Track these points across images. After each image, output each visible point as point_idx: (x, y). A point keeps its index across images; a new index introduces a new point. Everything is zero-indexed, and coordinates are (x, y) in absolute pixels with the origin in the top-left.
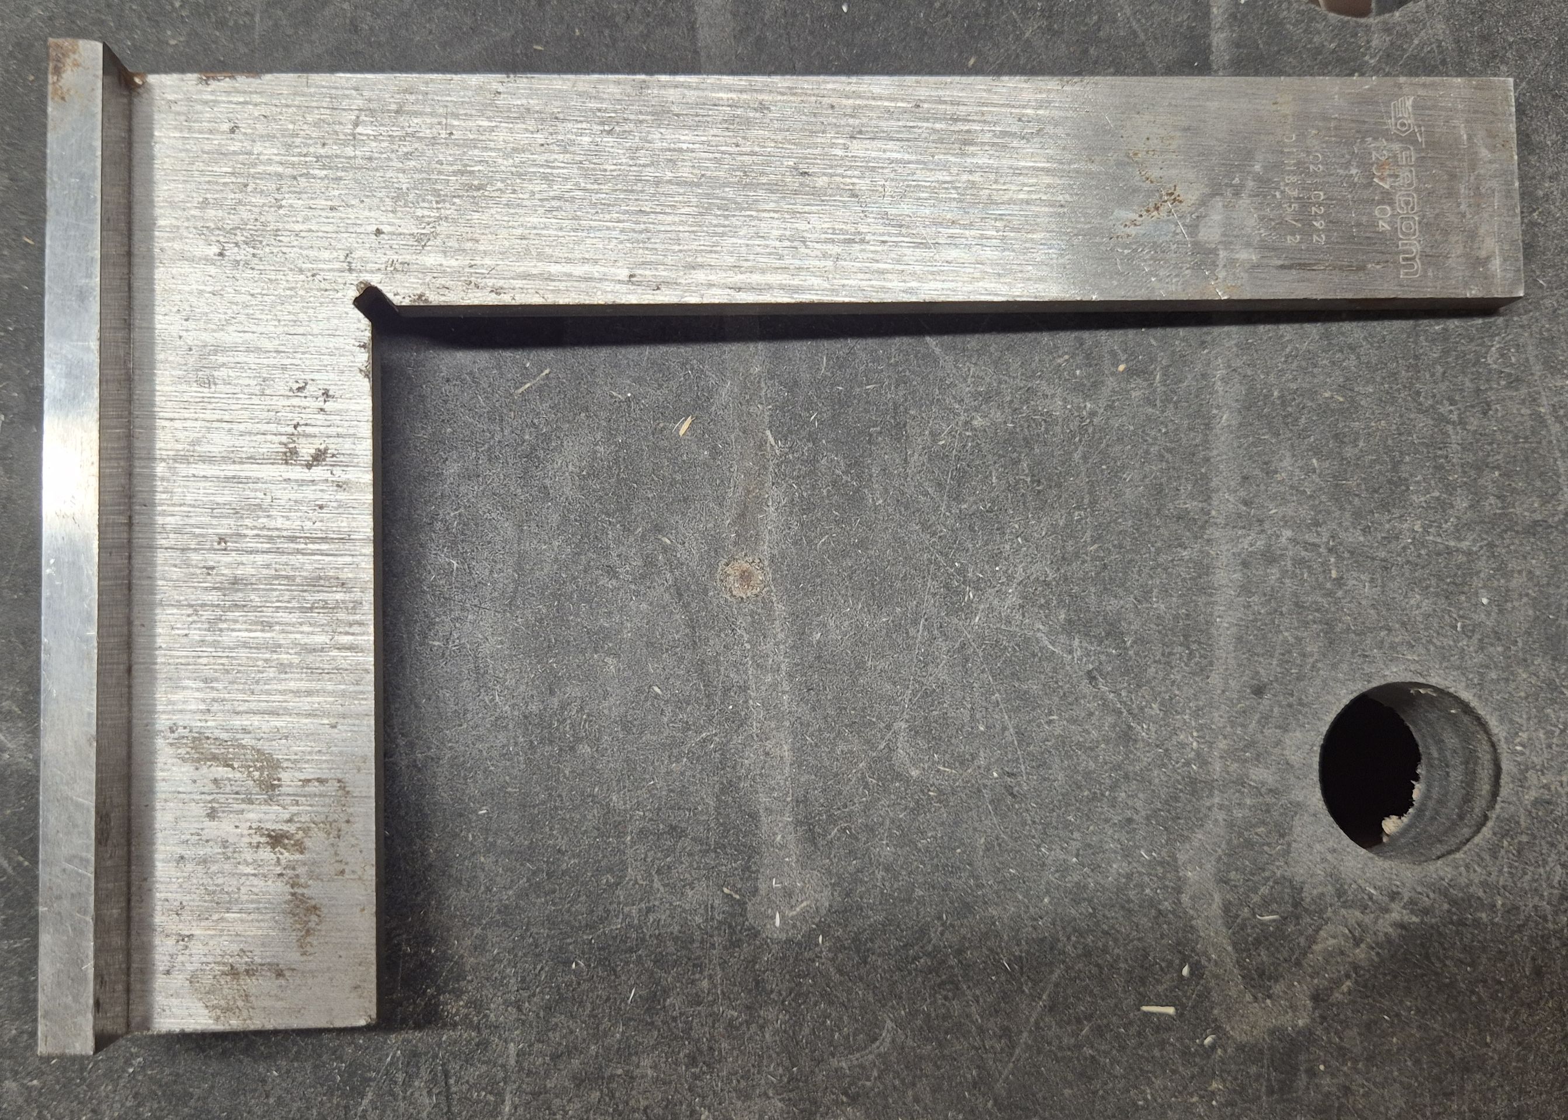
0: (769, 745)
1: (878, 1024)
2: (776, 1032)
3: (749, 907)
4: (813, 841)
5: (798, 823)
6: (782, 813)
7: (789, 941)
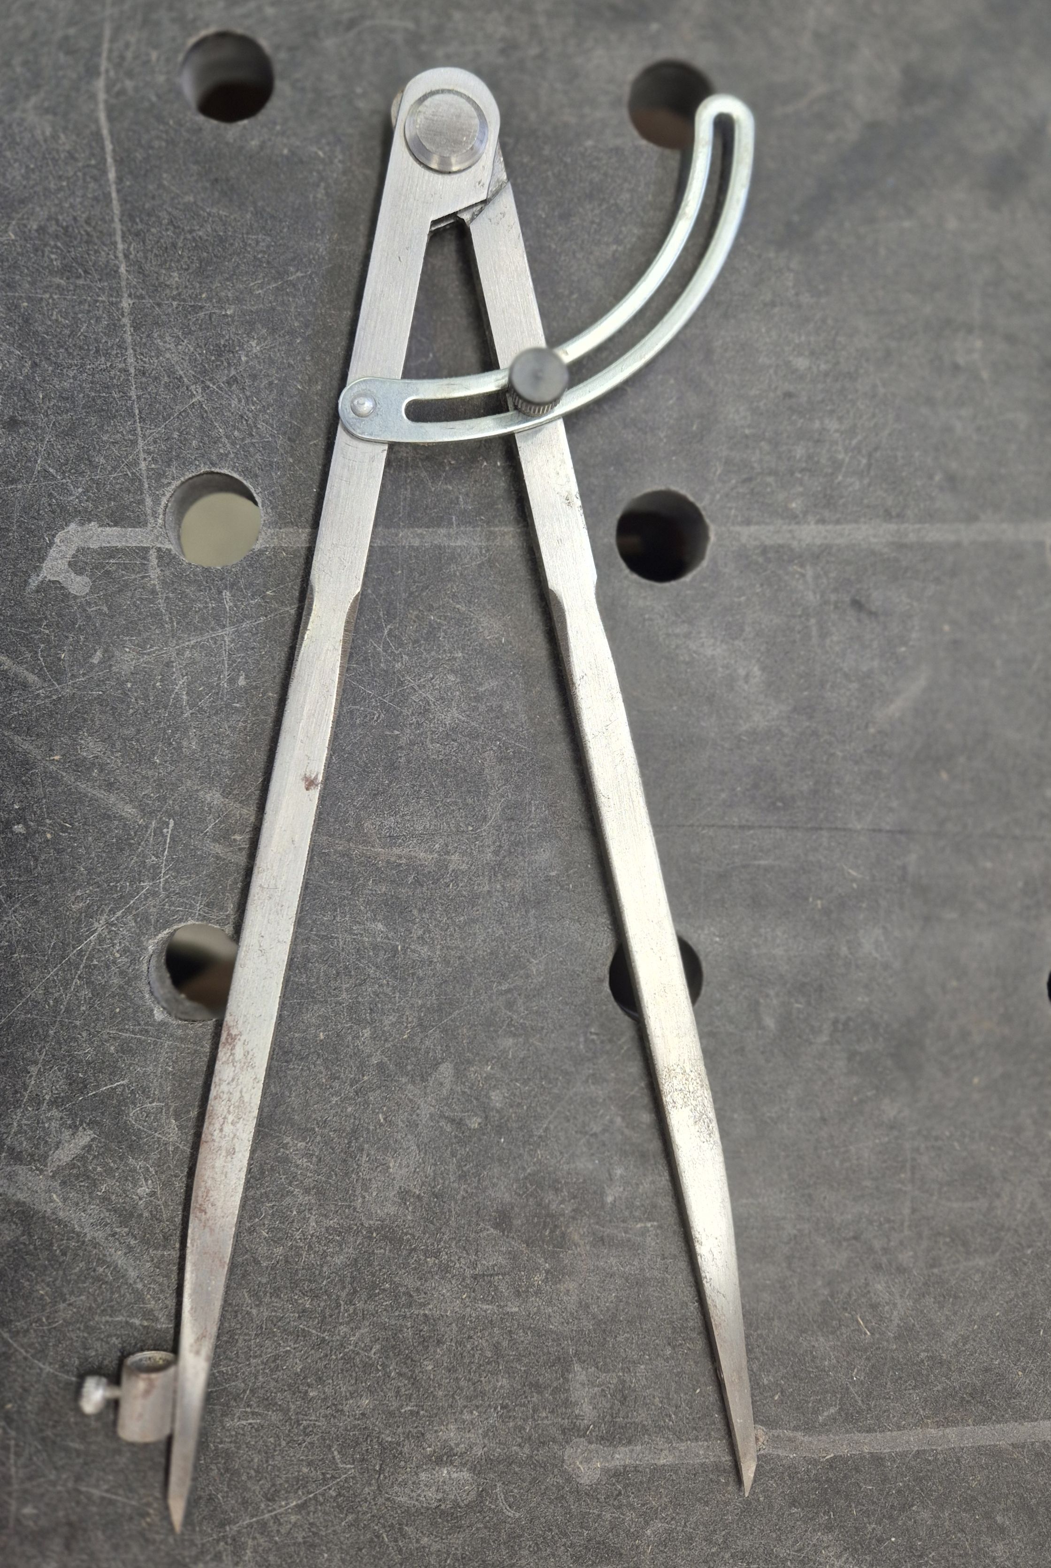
0: (666, 1452)
1: (518, 1509)
2: (517, 1453)
3: (582, 1439)
4: (614, 1475)
5: (625, 1467)
6: (631, 1458)
7: (563, 1461)
